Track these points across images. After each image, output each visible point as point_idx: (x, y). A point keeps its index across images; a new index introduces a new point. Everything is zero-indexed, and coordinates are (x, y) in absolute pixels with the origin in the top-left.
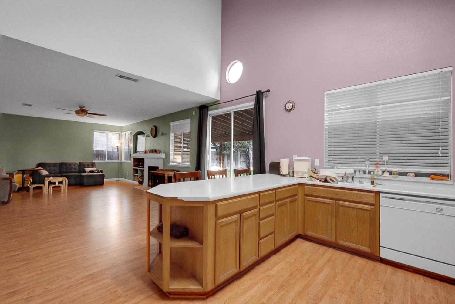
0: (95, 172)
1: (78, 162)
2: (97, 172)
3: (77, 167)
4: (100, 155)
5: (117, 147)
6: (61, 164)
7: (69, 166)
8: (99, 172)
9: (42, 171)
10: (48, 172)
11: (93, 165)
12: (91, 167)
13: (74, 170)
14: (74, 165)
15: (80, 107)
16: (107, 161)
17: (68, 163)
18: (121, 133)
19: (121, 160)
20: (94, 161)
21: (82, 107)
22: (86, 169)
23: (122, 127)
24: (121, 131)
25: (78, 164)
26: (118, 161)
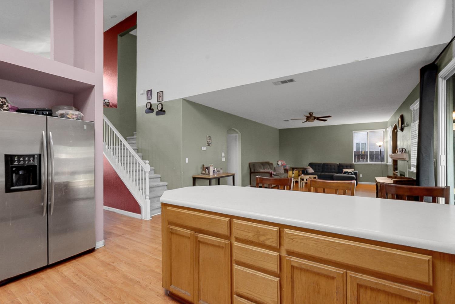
0: (347, 174)
1: (338, 163)
2: (350, 174)
3: (336, 168)
4: (361, 156)
5: (380, 146)
6: (324, 165)
7: (329, 167)
8: (351, 174)
9: (308, 169)
10: (314, 170)
11: (351, 166)
12: (345, 168)
13: (333, 170)
14: (334, 166)
15: (310, 114)
16: (369, 162)
17: (329, 163)
18: (386, 130)
19: (387, 162)
20: (353, 163)
21: (311, 114)
22: (343, 170)
23: (387, 122)
24: (386, 128)
25: (338, 165)
26: (383, 163)
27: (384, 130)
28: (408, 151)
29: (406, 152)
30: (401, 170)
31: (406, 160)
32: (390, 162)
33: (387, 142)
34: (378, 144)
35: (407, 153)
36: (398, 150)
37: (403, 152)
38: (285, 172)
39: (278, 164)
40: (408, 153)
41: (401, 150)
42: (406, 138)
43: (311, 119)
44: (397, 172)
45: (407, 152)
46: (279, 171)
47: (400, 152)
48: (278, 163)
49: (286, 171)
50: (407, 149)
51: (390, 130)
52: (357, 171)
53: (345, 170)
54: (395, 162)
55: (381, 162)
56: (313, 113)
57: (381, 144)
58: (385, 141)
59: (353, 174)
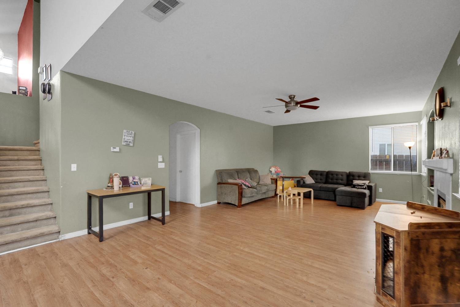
0: (357, 188)
2: (361, 188)
3: (345, 177)
5: (410, 148)
6: (328, 173)
7: (335, 176)
8: (363, 188)
10: (314, 181)
11: (365, 176)
12: (357, 178)
13: (340, 181)
14: (342, 175)
15: (290, 97)
16: (392, 171)
17: (335, 172)
18: (419, 124)
19: (420, 171)
20: (370, 171)
21: (292, 98)
22: (354, 181)
23: (421, 112)
24: (419, 120)
25: (347, 173)
26: (414, 173)
27: (417, 124)
28: (453, 155)
29: (448, 156)
30: (439, 189)
31: (447, 171)
32: (424, 172)
33: (421, 141)
34: (407, 144)
35: (450, 158)
36: (435, 153)
37: (443, 155)
38: (272, 183)
39: (271, 172)
40: (453, 158)
41: (439, 152)
42: (449, 128)
43: (291, 105)
44: (433, 190)
45: (451, 156)
46: (264, 181)
47: (438, 155)
48: (271, 170)
49: (274, 181)
50: (450, 149)
51: (424, 122)
52: (372, 185)
53: (356, 182)
54: (431, 172)
55: (411, 171)
56: (294, 96)
57: (411, 144)
58: (418, 140)
59: (365, 189)
